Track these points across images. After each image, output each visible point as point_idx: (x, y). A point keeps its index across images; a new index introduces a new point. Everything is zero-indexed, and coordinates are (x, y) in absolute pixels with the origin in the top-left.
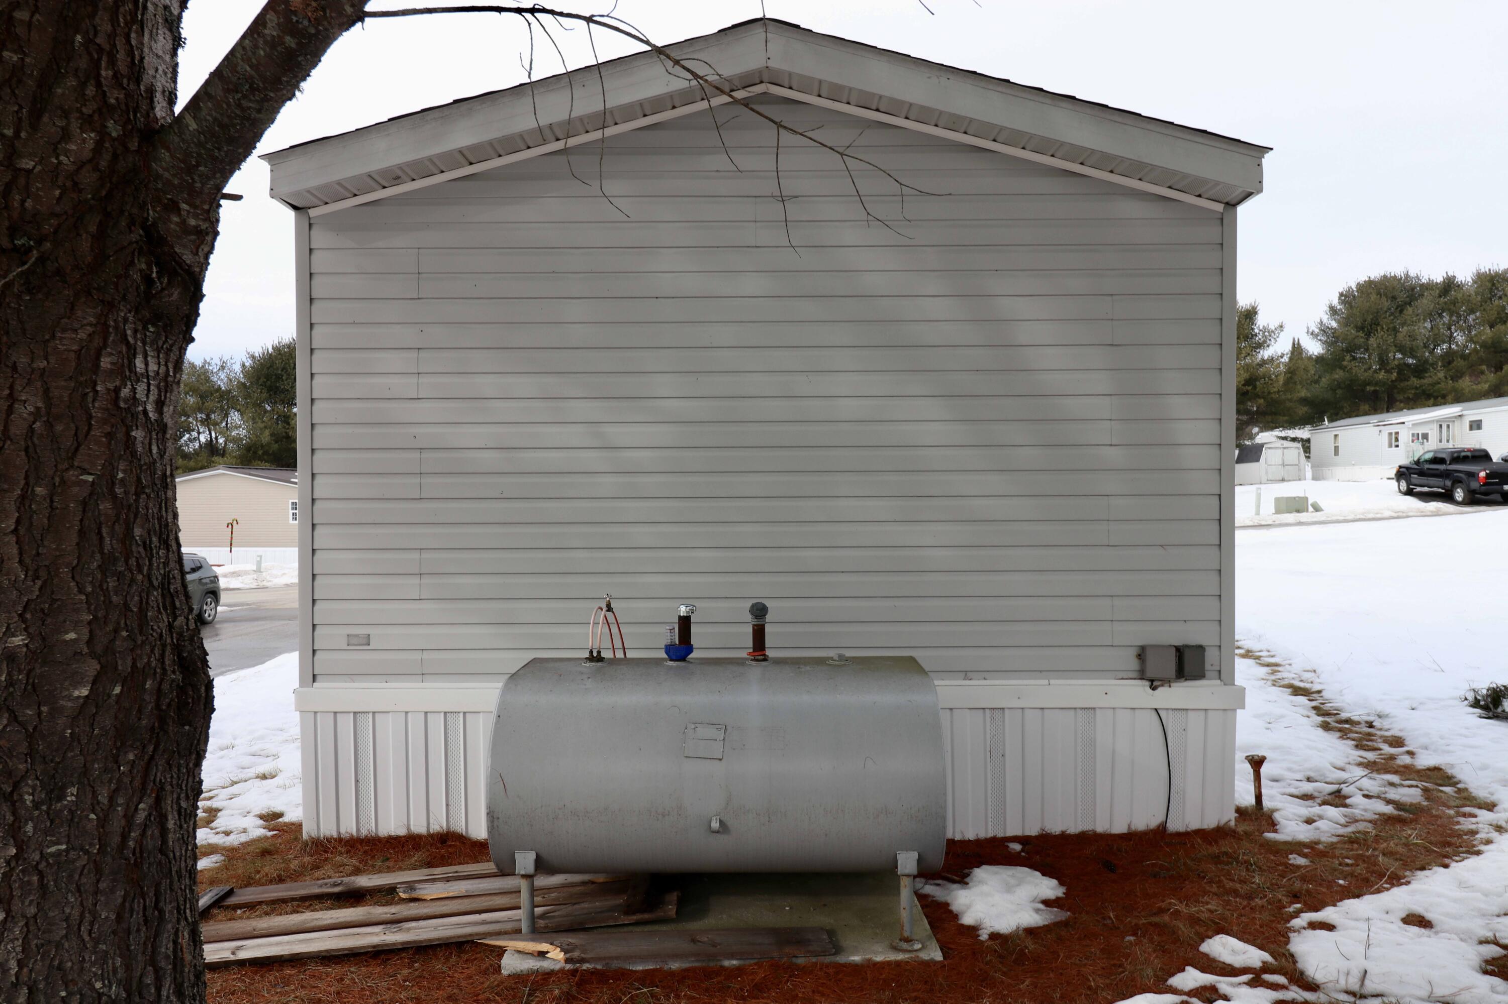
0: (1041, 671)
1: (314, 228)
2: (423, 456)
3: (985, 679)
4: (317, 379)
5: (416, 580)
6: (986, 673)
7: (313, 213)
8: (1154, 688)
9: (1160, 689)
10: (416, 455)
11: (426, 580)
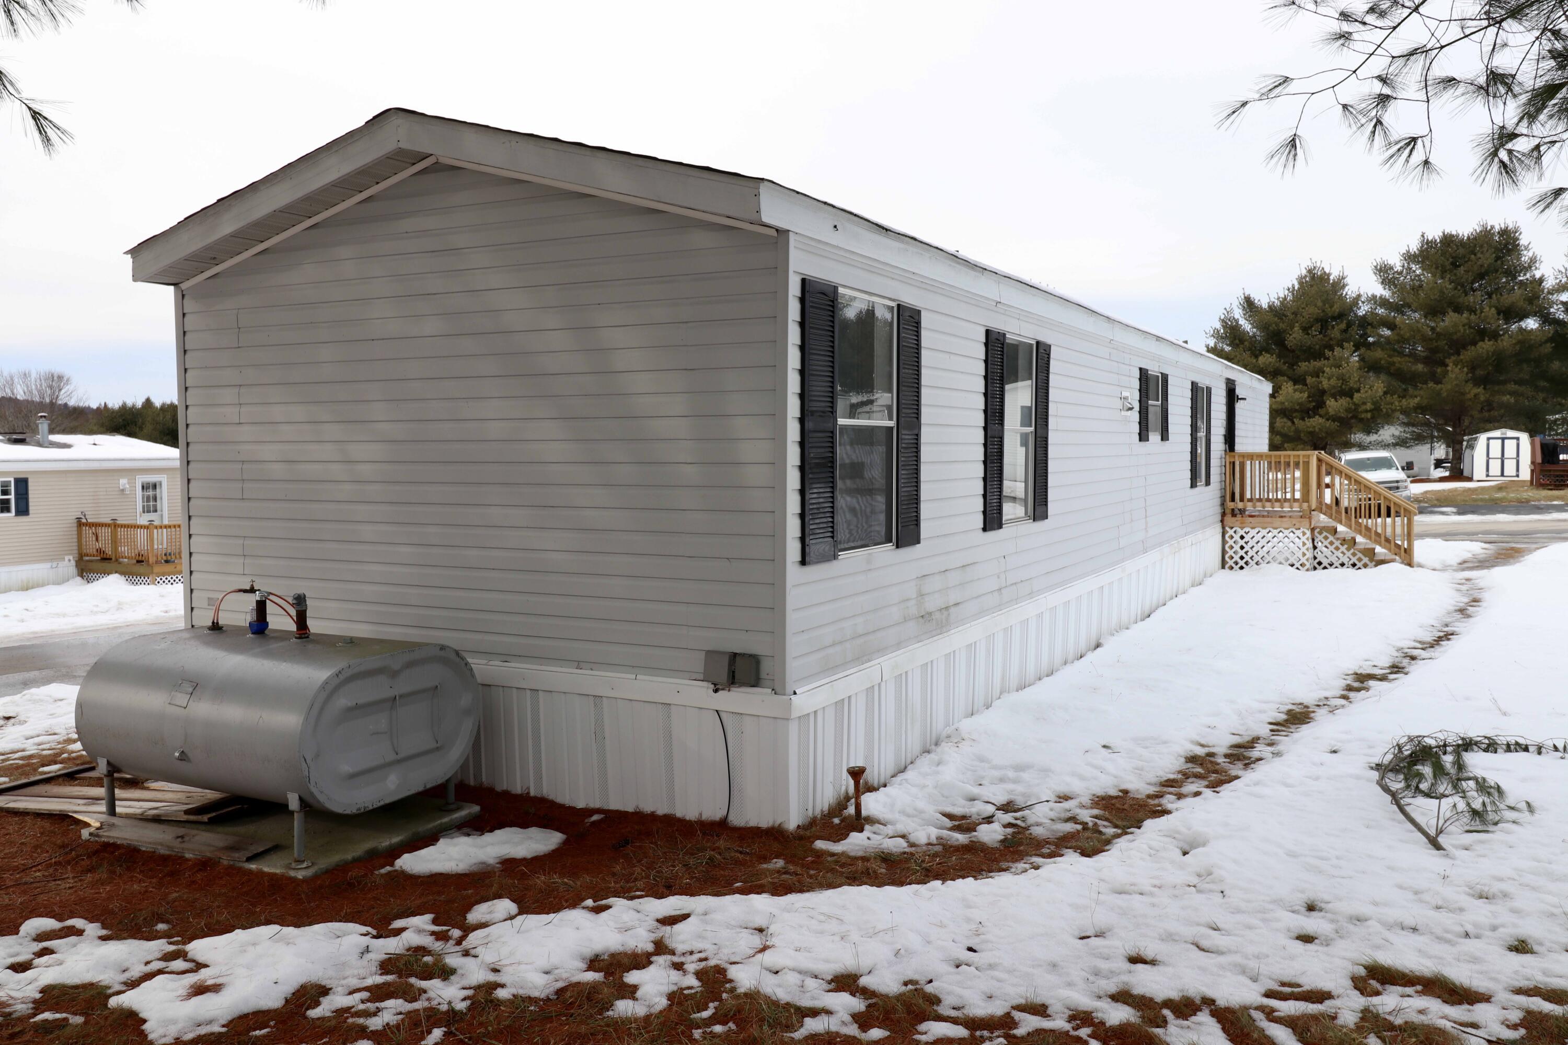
0: (633, 667)
1: (186, 297)
2: (244, 466)
3: (592, 670)
4: (190, 409)
5: (241, 560)
6: (594, 664)
7: (184, 286)
8: (716, 691)
9: (721, 692)
10: (239, 466)
11: (248, 561)
